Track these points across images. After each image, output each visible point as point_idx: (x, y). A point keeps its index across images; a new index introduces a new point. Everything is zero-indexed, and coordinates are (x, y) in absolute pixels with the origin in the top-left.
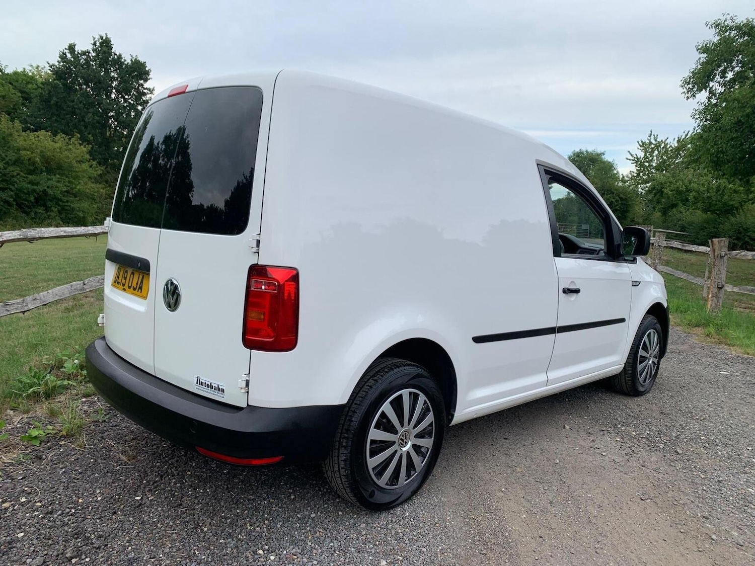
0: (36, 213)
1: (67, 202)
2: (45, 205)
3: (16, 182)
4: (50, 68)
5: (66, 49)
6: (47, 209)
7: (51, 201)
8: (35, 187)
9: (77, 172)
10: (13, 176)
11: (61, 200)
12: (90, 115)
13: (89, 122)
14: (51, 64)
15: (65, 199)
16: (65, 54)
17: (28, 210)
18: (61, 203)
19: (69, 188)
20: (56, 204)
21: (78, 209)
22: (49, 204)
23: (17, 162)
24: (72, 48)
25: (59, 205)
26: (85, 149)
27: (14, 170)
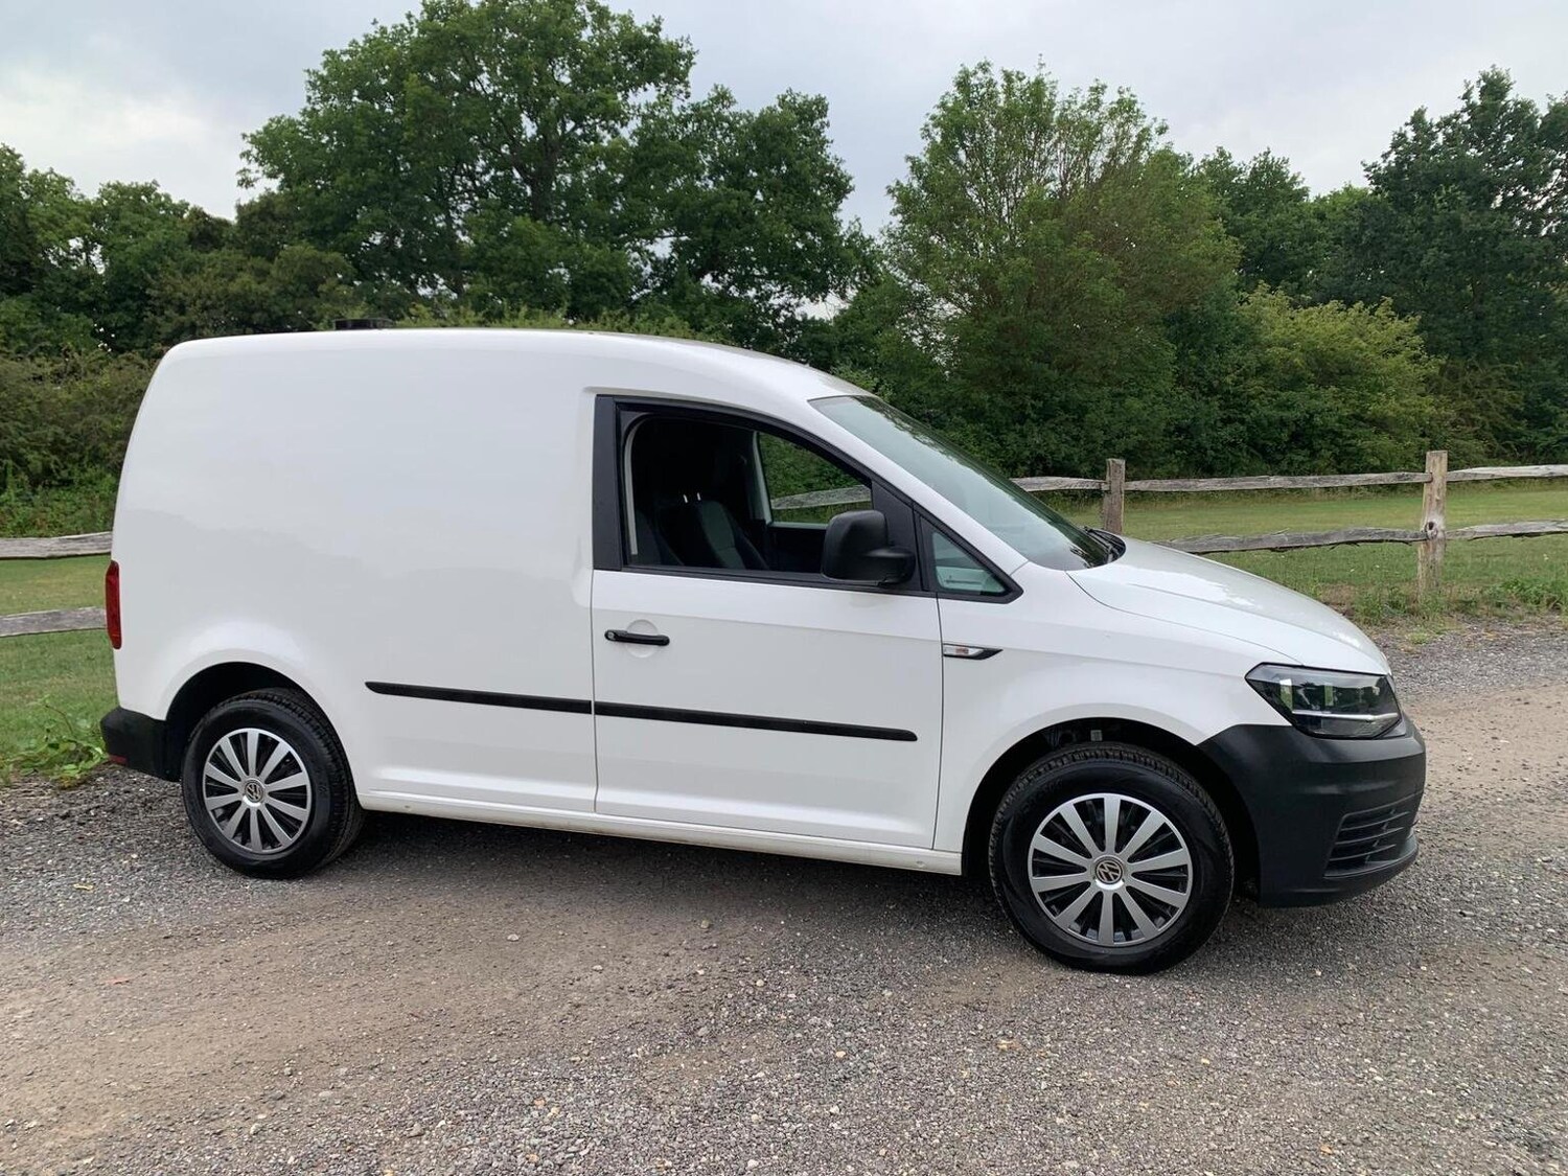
0: (1291, 463)
1: (1354, 437)
2: (1310, 446)
3: (1254, 407)
4: (1367, 173)
5: (1407, 124)
6: (1314, 454)
7: (1322, 436)
8: (1286, 414)
9: (1375, 375)
10: (1253, 397)
11: (1339, 435)
12: (1431, 252)
13: (1428, 267)
14: (1370, 164)
15: (1348, 432)
16: (1402, 135)
17: (1279, 457)
18: (1341, 441)
19: (1358, 411)
20: (1331, 443)
21: (1369, 451)
22: (1317, 443)
23: (1263, 369)
24: (1418, 120)
25: (1336, 445)
26: (1406, 325)
27: (1255, 385)
